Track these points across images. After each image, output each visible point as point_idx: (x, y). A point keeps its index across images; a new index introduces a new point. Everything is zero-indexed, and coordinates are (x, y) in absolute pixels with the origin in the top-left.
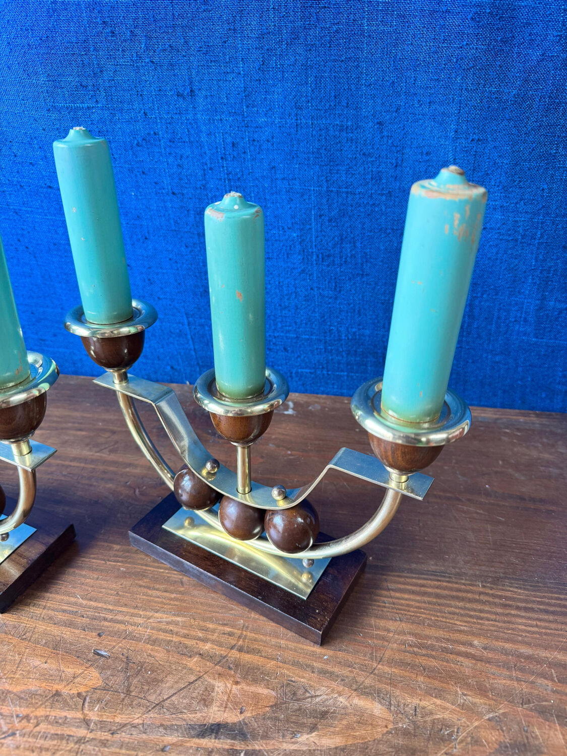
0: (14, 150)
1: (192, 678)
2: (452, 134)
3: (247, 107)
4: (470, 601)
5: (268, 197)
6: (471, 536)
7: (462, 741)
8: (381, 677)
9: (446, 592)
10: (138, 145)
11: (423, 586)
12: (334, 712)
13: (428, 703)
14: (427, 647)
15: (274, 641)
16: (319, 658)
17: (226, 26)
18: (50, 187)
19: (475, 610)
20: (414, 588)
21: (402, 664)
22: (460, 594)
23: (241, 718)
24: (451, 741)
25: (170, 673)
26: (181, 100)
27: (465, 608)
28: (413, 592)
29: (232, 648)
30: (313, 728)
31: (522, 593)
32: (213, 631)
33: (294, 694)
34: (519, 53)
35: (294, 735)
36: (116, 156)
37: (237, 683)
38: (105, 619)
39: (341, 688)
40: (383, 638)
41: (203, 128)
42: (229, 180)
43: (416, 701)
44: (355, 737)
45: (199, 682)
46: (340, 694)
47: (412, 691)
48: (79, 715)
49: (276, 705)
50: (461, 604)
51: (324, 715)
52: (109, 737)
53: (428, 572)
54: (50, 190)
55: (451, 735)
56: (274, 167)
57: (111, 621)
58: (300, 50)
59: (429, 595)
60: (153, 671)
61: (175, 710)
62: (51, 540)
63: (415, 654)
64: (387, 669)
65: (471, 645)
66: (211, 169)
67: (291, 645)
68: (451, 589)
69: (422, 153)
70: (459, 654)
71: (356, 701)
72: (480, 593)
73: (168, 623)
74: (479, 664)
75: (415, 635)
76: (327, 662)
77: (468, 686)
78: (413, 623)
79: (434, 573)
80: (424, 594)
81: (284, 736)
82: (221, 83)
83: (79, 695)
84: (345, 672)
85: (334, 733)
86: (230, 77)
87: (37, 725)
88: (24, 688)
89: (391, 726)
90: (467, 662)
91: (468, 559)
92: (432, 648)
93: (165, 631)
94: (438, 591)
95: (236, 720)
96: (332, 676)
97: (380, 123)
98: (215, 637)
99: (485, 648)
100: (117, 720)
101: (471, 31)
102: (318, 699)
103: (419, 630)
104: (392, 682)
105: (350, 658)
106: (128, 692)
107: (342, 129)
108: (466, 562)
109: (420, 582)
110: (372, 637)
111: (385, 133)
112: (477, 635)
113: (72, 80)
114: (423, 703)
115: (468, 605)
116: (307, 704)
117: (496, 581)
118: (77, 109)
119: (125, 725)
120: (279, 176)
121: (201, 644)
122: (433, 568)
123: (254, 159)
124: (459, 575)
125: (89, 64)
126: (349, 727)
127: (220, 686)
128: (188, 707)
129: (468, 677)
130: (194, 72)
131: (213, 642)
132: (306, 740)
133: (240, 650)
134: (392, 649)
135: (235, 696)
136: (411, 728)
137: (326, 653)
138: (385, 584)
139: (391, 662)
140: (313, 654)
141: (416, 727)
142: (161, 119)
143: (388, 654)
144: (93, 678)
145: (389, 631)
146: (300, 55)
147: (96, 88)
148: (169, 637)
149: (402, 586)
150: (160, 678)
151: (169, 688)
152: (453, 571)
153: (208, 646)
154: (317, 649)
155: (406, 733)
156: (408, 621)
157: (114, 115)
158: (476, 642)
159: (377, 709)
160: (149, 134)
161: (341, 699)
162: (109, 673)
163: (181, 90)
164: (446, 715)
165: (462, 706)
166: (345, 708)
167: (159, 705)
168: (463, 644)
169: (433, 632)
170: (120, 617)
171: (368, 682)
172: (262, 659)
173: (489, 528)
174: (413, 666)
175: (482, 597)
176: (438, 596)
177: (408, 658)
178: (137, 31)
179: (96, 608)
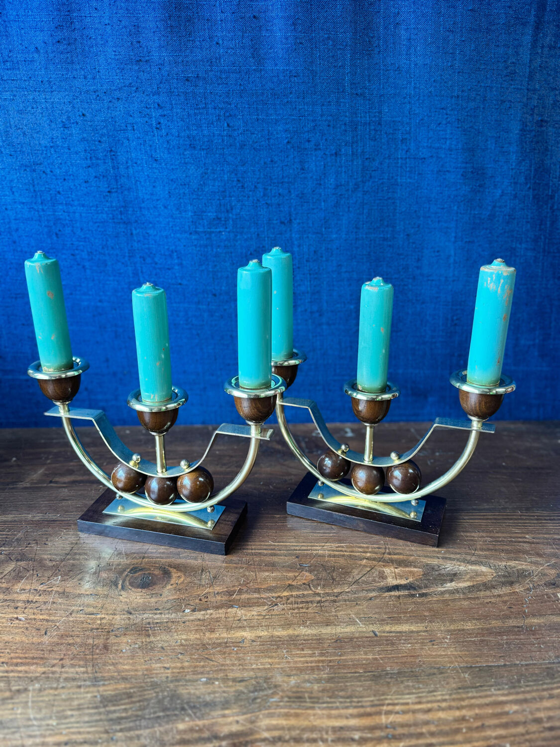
0: (156, 260)
1: (369, 569)
2: (453, 239)
3: (325, 228)
4: (516, 519)
5: (335, 283)
6: (503, 489)
7: (536, 576)
8: (479, 556)
9: (501, 517)
10: (251, 254)
11: (484, 516)
12: (460, 573)
13: (512, 563)
14: (500, 542)
15: (408, 548)
16: (439, 552)
17: (315, 182)
18: (180, 284)
19: (521, 523)
20: (479, 517)
21: (488, 550)
22: (509, 517)
23: (408, 581)
24: (531, 576)
25: (354, 568)
26: (283, 225)
27: (514, 523)
28: (480, 519)
29: (384, 554)
30: (452, 581)
31: (545, 513)
32: (368, 548)
33: (433, 569)
34: (489, 192)
35: (442, 584)
36: (235, 262)
37: (396, 568)
38: (296, 550)
39: (459, 563)
40: (472, 540)
41: (296, 243)
42: (310, 274)
43: (504, 563)
44: (477, 581)
45: (373, 570)
46: (460, 566)
47: (501, 560)
48: (310, 592)
49: (425, 574)
50: (511, 521)
51: (455, 575)
52: (336, 598)
53: (484, 509)
54: (179, 286)
55: (530, 573)
56: (340, 265)
57: (299, 550)
58: (360, 195)
59: (491, 519)
60: (342, 569)
61: (367, 583)
62: (240, 511)
63: (495, 545)
64: (481, 553)
65: (526, 538)
66: (299, 268)
67: (418, 549)
68: (503, 515)
69: (434, 252)
70: (520, 542)
71: (470, 567)
72: (521, 516)
73: (337, 547)
74: (533, 545)
75: (491, 537)
76: (445, 553)
77: (531, 554)
78: (487, 532)
79: (489, 510)
80: (487, 519)
81: (437, 585)
82: (309, 215)
83: (304, 584)
84: (458, 556)
85: (465, 581)
86: (315, 211)
87: (288, 599)
88: (267, 585)
89: (495, 575)
90: (525, 545)
91: (506, 500)
92: (503, 541)
93: (337, 551)
94: (495, 517)
95: (405, 583)
96: (450, 559)
97: (408, 235)
98: (370, 550)
99: (534, 538)
100: (335, 591)
101: (461, 181)
102: (448, 569)
103: (492, 535)
104: (486, 557)
105: (458, 551)
106: (333, 579)
107: (385, 239)
108: (506, 502)
109: (482, 514)
110: (465, 541)
111: (411, 241)
112: (527, 533)
113: (211, 215)
114: (508, 564)
115: (516, 521)
116: (443, 572)
117: (528, 509)
118: (211, 233)
119: (341, 593)
120: (344, 270)
121: (364, 554)
122: (487, 507)
123: (327, 260)
124: (505, 509)
125: (224, 205)
126: (471, 577)
127: (387, 570)
128: (374, 581)
129: (530, 551)
130: (292, 210)
131: (370, 552)
132: (450, 586)
133: (389, 554)
134: (480, 544)
135: (399, 573)
136: (506, 574)
137: (443, 550)
138: (461, 517)
139: (482, 550)
140: (434, 551)
141: (509, 573)
142: (268, 237)
143: (478, 547)
144: (308, 576)
145: (474, 537)
146: (359, 197)
147: (227, 219)
148: (342, 553)
149: (472, 517)
150: (349, 571)
151: (357, 575)
152: (500, 507)
153: (368, 555)
154: (436, 549)
155: (504, 576)
156: (483, 531)
157: (236, 236)
158: (527, 536)
159: (484, 569)
160: (259, 247)
161: (461, 567)
162: (316, 572)
163: (283, 219)
164: (524, 567)
165: (531, 562)
166: (465, 570)
167: (356, 582)
168: (520, 538)
169: (500, 535)
170: (303, 548)
171: (473, 559)
172: (405, 557)
173: (513, 484)
174: (496, 550)
175: (522, 517)
176: (495, 519)
177: (491, 547)
178: (260, 185)
179: (286, 546)
